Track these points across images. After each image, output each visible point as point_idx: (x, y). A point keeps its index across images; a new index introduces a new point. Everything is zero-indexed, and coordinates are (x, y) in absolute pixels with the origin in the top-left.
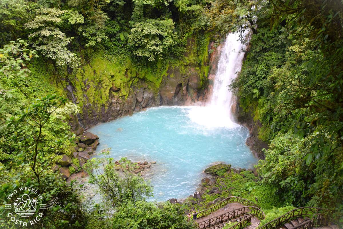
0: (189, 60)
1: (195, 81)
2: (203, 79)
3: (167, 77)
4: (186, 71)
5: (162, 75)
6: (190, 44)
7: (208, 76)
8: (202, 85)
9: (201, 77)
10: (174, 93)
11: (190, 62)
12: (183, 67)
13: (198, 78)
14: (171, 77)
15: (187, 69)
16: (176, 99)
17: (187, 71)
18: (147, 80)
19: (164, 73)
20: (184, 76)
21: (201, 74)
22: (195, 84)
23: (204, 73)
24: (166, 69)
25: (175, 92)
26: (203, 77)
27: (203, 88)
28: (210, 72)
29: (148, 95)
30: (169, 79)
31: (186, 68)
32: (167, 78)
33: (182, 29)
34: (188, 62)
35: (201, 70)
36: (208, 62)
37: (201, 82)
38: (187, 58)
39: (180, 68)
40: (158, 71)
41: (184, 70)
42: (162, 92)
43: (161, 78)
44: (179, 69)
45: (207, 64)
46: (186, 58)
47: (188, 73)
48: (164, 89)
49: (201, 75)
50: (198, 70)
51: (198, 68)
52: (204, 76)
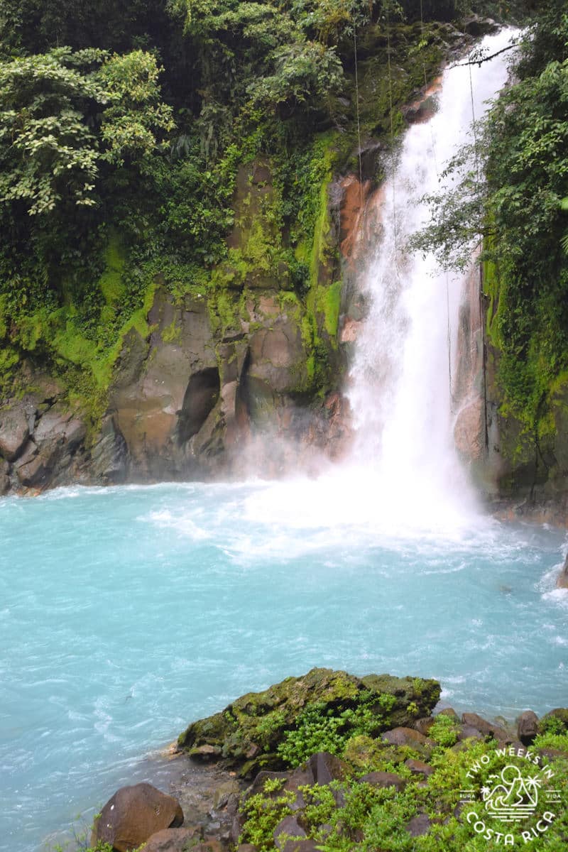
0: (245, 259)
1: (281, 358)
2: (316, 348)
3: (148, 340)
4: (236, 315)
5: (124, 331)
6: (247, 189)
7: (340, 327)
8: (317, 378)
9: (305, 334)
10: (179, 413)
11: (251, 268)
12: (222, 301)
13: (294, 344)
14: (166, 338)
15: (241, 305)
16: (191, 448)
17: (242, 311)
18: (59, 361)
19: (135, 322)
20: (228, 335)
21: (305, 320)
22: (280, 369)
23: (321, 316)
24: (142, 304)
25: (180, 408)
26: (317, 341)
27: (321, 393)
28: (350, 312)
29: (59, 429)
30: (155, 349)
31: (236, 300)
32: (145, 346)
33: (211, 130)
34: (243, 267)
35: (304, 304)
36: (335, 262)
37: (311, 361)
38: (239, 250)
39: (210, 303)
40: (108, 312)
41: (230, 312)
42: (123, 413)
43: (118, 345)
44: (203, 306)
45: (329, 270)
46: (235, 253)
47: (247, 319)
48: (131, 395)
49: (305, 326)
50: (290, 304)
51: (291, 296)
52: (321, 333)
